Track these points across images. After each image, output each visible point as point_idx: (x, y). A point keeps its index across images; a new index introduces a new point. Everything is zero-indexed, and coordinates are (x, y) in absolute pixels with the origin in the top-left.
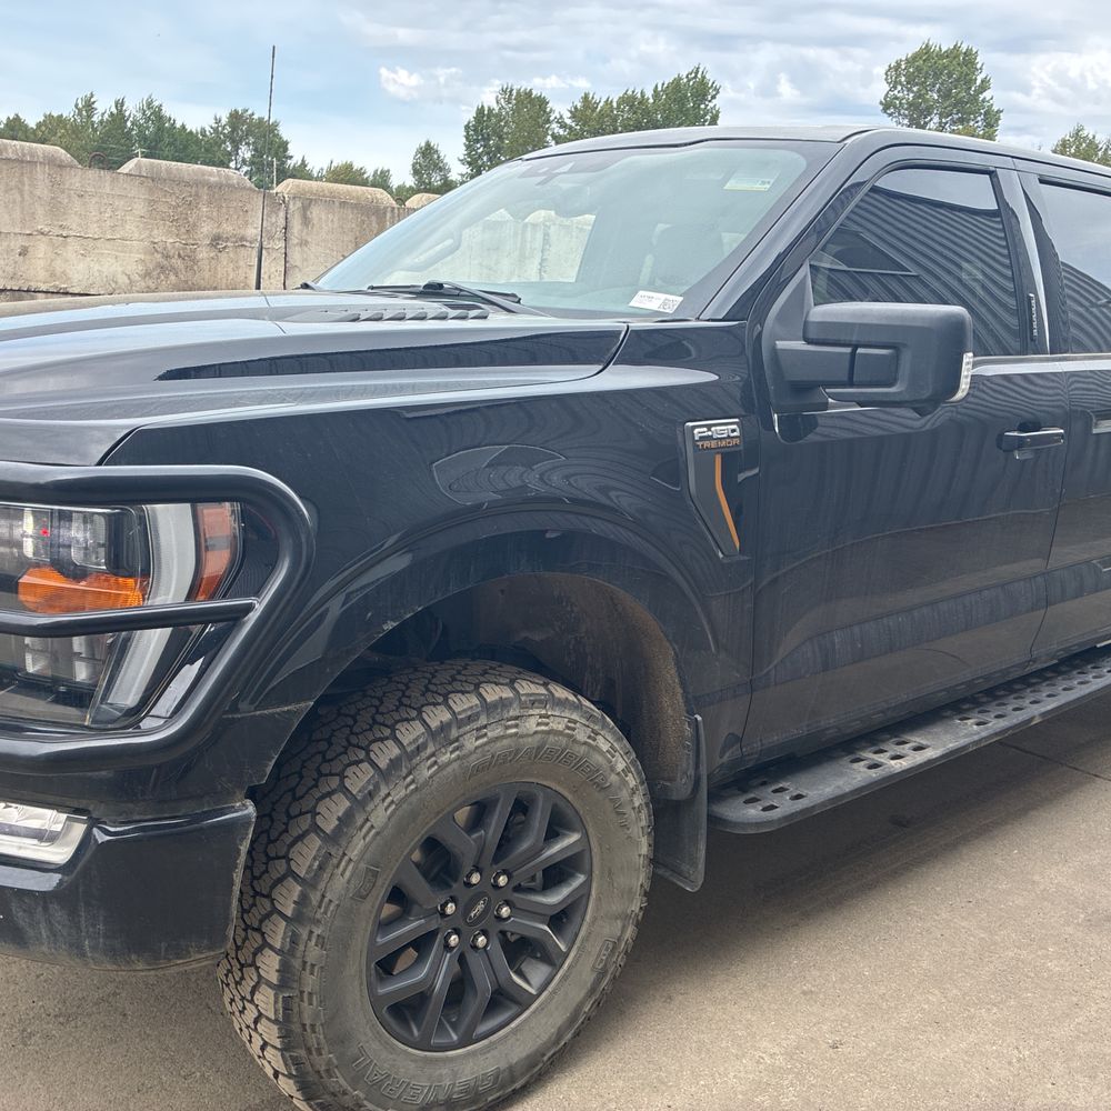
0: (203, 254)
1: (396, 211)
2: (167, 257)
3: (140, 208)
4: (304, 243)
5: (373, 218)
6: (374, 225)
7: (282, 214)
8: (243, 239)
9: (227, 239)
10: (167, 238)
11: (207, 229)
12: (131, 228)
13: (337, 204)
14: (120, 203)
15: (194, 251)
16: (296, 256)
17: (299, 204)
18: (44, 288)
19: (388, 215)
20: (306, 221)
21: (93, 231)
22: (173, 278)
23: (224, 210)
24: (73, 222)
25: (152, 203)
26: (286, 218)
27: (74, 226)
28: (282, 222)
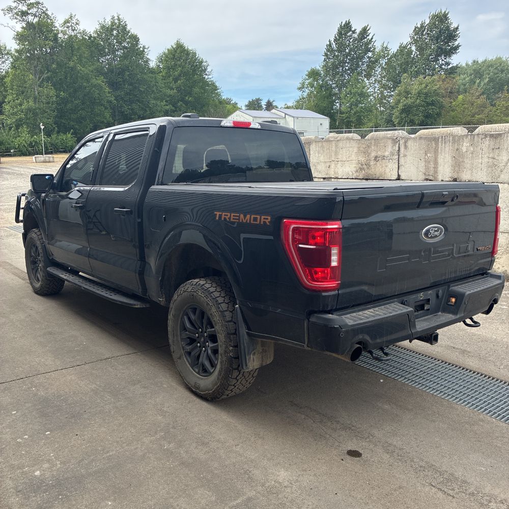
0: (372, 163)
1: (444, 137)
2: (362, 165)
3: (356, 150)
4: (405, 156)
5: (433, 142)
6: (434, 145)
7: (397, 145)
8: (384, 156)
9: (379, 157)
10: (362, 159)
11: (373, 154)
12: (353, 157)
13: (418, 139)
14: (351, 149)
15: (369, 162)
16: (402, 161)
17: (403, 141)
18: (333, 177)
19: (440, 140)
20: (406, 147)
21: (344, 159)
22: (363, 172)
23: (379, 147)
24: (340, 157)
25: (359, 148)
26: (399, 147)
27: (340, 158)
28: (397, 149)
